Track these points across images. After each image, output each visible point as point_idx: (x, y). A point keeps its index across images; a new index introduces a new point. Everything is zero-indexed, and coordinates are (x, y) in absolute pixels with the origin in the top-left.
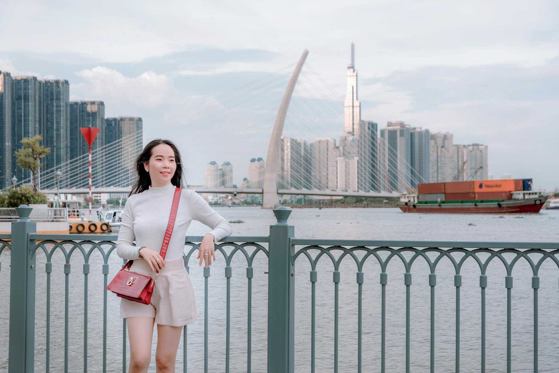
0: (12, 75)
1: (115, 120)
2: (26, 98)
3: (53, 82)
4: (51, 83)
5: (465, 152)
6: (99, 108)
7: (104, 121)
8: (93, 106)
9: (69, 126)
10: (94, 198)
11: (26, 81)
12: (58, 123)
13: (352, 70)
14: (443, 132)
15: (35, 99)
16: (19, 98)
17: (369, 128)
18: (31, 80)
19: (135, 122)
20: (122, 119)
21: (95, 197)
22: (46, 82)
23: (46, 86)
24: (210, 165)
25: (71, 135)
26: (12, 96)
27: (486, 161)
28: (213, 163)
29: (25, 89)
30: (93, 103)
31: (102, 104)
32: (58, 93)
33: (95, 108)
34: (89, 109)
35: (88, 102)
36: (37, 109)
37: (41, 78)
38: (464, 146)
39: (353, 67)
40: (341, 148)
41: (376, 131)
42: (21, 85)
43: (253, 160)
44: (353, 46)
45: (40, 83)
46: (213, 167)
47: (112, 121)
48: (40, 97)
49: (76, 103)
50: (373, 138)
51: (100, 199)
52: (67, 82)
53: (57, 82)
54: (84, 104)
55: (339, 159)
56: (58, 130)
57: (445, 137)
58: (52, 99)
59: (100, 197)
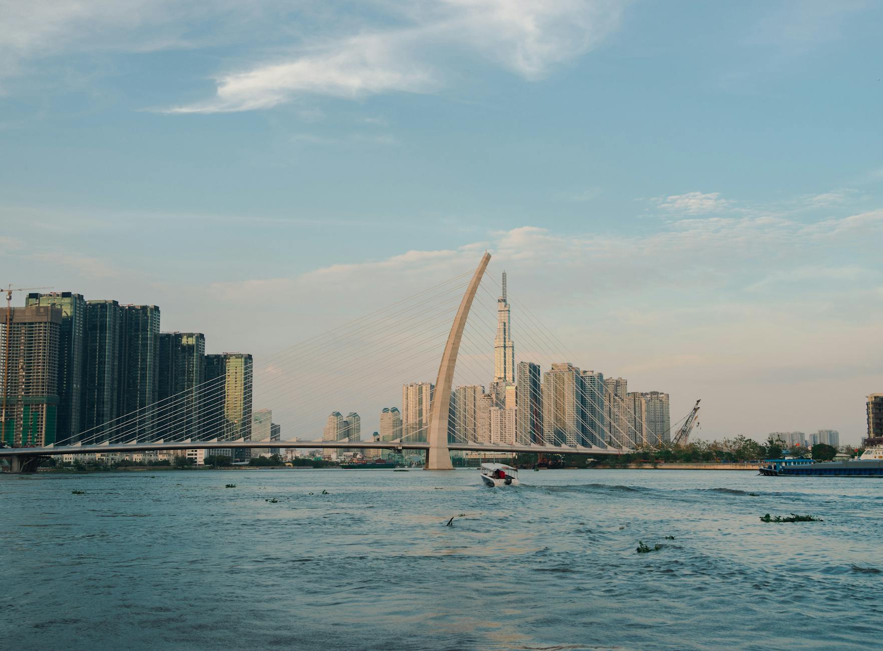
0: (85, 299)
1: (217, 357)
2: (103, 328)
3: (139, 308)
4: (137, 310)
5: (643, 402)
6: (197, 341)
7: (203, 358)
8: (190, 339)
9: (157, 365)
10: (187, 457)
11: (103, 306)
12: (144, 360)
13: (503, 303)
14: (615, 378)
15: (115, 329)
16: (94, 328)
17: (530, 372)
18: (110, 304)
19: (243, 360)
20: (226, 357)
21: (189, 455)
22: (129, 307)
23: (129, 313)
24: (332, 416)
25: (160, 375)
26: (84, 325)
27: (668, 413)
28: (338, 414)
29: (101, 317)
30: (190, 335)
31: (201, 336)
32: (145, 323)
33: (192, 341)
34: (184, 341)
35: (185, 334)
36: (117, 343)
37: (124, 303)
38: (642, 394)
39: (505, 301)
40: (494, 396)
41: (539, 375)
42: (97, 312)
43: (386, 410)
44: (504, 275)
45: (122, 308)
46: (335, 419)
47: (213, 358)
48: (121, 327)
49: (168, 335)
50: (535, 384)
51: (196, 458)
52: (156, 309)
53: (144, 308)
54: (178, 336)
55: (492, 409)
56: (144, 369)
57: (618, 384)
58: (137, 330)
59: (196, 455)
